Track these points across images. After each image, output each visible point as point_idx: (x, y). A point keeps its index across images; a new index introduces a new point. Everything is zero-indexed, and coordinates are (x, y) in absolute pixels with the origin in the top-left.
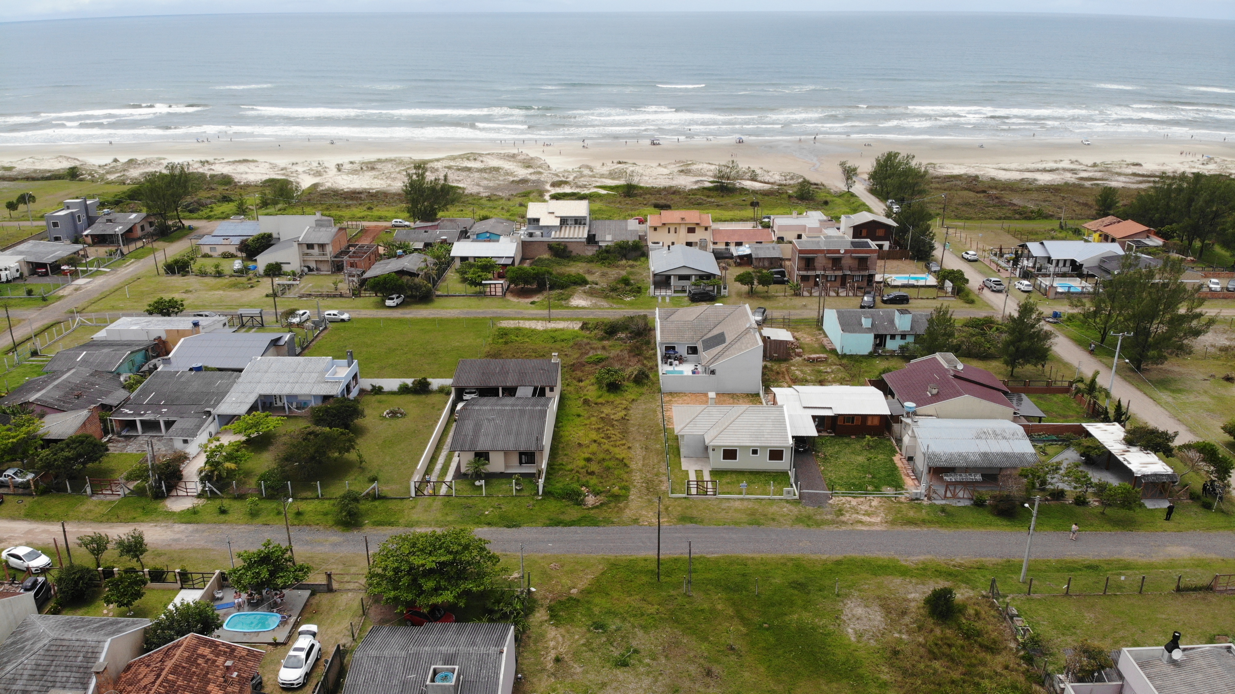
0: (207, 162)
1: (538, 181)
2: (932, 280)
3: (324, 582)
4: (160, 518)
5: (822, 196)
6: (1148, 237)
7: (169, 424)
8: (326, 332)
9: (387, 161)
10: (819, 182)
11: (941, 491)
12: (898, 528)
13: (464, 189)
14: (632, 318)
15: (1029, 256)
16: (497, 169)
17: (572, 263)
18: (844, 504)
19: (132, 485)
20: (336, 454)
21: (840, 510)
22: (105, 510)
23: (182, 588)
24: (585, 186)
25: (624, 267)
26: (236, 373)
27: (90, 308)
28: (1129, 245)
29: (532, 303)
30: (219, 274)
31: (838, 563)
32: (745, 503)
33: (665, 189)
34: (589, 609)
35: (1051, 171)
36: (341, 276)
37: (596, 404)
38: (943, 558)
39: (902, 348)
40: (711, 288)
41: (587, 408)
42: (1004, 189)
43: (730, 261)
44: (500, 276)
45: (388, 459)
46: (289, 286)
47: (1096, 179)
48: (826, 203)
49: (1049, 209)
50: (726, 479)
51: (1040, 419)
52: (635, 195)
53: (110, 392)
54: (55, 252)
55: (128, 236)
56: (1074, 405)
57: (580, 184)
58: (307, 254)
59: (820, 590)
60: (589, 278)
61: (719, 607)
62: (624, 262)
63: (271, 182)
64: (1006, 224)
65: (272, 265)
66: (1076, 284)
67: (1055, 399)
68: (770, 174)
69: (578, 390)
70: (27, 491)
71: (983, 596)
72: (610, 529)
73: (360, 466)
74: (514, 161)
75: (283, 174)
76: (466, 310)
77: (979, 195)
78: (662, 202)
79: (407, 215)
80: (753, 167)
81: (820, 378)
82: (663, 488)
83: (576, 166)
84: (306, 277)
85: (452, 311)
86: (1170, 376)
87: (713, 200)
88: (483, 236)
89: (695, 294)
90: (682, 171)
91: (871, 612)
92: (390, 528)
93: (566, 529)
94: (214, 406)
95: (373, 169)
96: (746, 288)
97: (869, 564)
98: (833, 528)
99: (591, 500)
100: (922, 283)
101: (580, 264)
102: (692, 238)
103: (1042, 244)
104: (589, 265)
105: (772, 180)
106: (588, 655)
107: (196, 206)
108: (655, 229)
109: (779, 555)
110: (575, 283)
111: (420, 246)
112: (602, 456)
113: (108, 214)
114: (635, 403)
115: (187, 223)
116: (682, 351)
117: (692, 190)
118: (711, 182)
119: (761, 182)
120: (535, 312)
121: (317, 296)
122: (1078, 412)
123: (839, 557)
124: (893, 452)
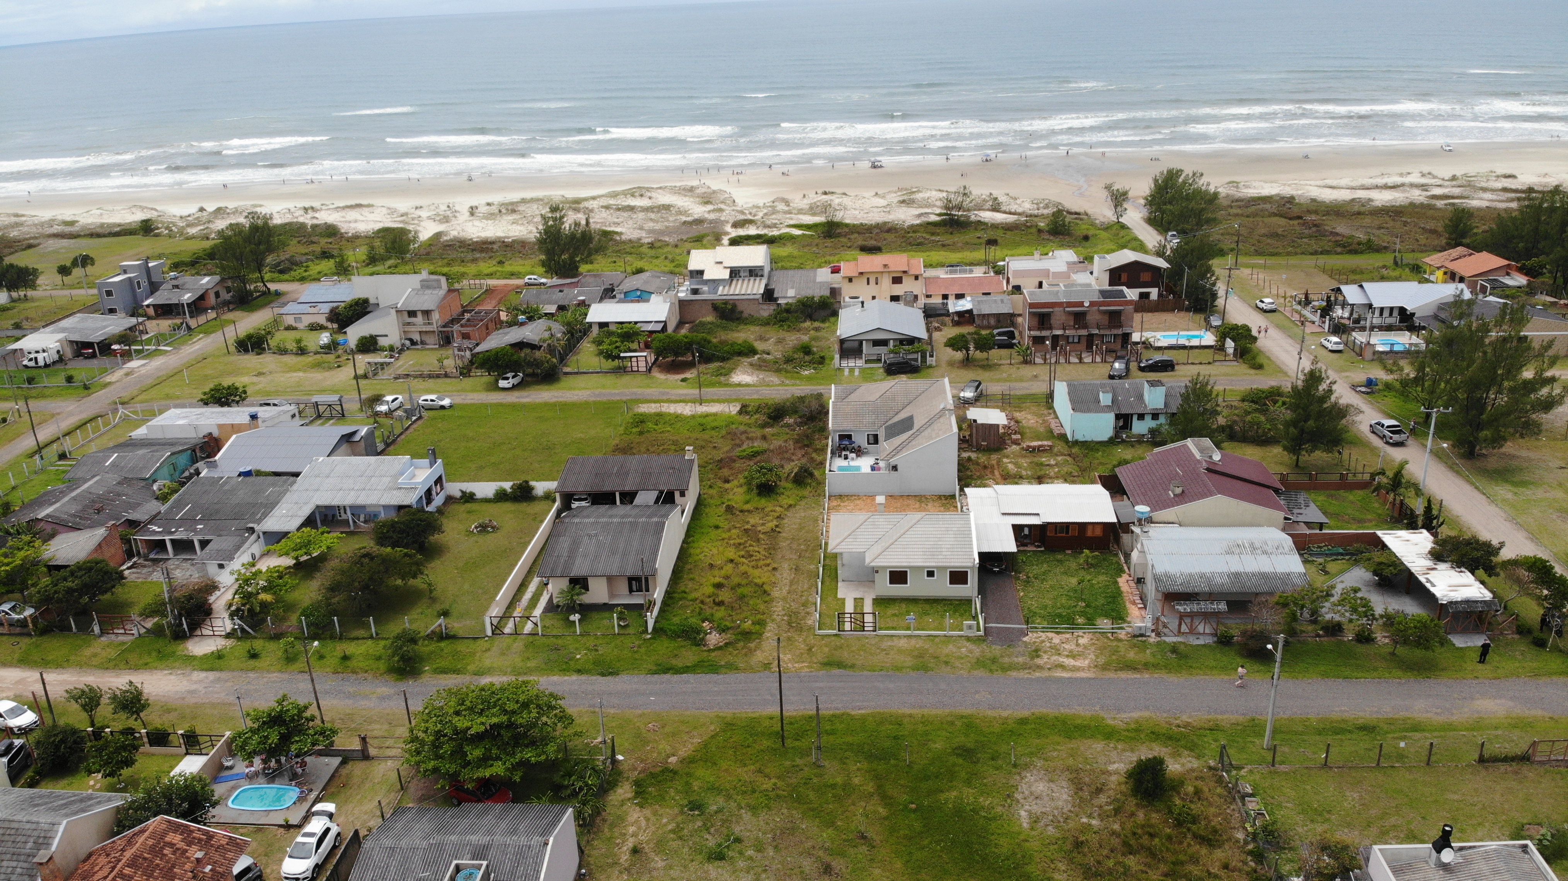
0: (312, 208)
1: (716, 222)
2: (1209, 339)
3: (359, 748)
4: (177, 664)
5: (1083, 229)
6: (1508, 274)
7: (204, 544)
8: (420, 422)
9: (532, 200)
10: (1082, 211)
11: (1173, 624)
12: (1111, 675)
13: (620, 234)
14: (802, 399)
15: (1344, 304)
16: (667, 207)
17: (741, 327)
18: (1043, 641)
19: (149, 623)
20: (399, 582)
21: (1036, 651)
22: (113, 653)
23: (187, 754)
24: (774, 226)
25: (807, 331)
26: (292, 479)
27: (140, 398)
28: (1482, 286)
29: (683, 380)
30: (302, 351)
31: (1023, 721)
32: (913, 642)
33: (877, 226)
34: (687, 783)
35: (1394, 187)
36: (449, 352)
37: (741, 511)
38: (1165, 715)
39: (1152, 431)
40: (914, 356)
41: (729, 516)
42: (1327, 213)
43: (947, 319)
44: (647, 346)
45: (466, 586)
46: (382, 365)
47: (1453, 197)
48: (1086, 238)
49: (1381, 238)
50: (892, 610)
51: (1321, 526)
52: (839, 235)
53: (139, 505)
54: (105, 327)
55: (198, 306)
56: (1376, 505)
57: (769, 222)
58: (409, 324)
59: (993, 759)
60: (759, 346)
61: (856, 781)
62: (808, 324)
63: (385, 232)
64: (1322, 260)
65: (365, 338)
66: (1403, 340)
67: (1351, 497)
68: (1018, 202)
69: (723, 493)
70: (25, 631)
71: (1210, 768)
72: (731, 678)
73: (429, 595)
74: (692, 196)
75: (401, 222)
76: (597, 391)
77: (1291, 222)
78: (872, 243)
79: (542, 270)
80: (996, 193)
81: (1039, 474)
82: (810, 622)
83: (768, 200)
84: (407, 352)
85: (580, 393)
86: (1515, 463)
87: (937, 238)
88: (633, 294)
89: (890, 365)
90: (903, 202)
91: (1055, 790)
92: (455, 676)
93: (676, 677)
94: (259, 522)
95: (514, 211)
96: (959, 355)
97: (1064, 722)
98: (1024, 674)
99: (714, 639)
100: (1195, 342)
101: (752, 328)
102: (898, 290)
103: (1361, 286)
104: (763, 329)
105: (1020, 210)
106: (675, 844)
107: (287, 264)
108: (851, 280)
109: (947, 711)
110: (740, 354)
111: (552, 309)
112: (736, 580)
113: (176, 278)
114: (793, 510)
115: (273, 287)
116: (860, 440)
117: (912, 226)
118: (940, 215)
119: (1005, 212)
120: (685, 391)
121: (416, 377)
122: (1380, 515)
123: (1025, 713)
124: (1120, 571)
